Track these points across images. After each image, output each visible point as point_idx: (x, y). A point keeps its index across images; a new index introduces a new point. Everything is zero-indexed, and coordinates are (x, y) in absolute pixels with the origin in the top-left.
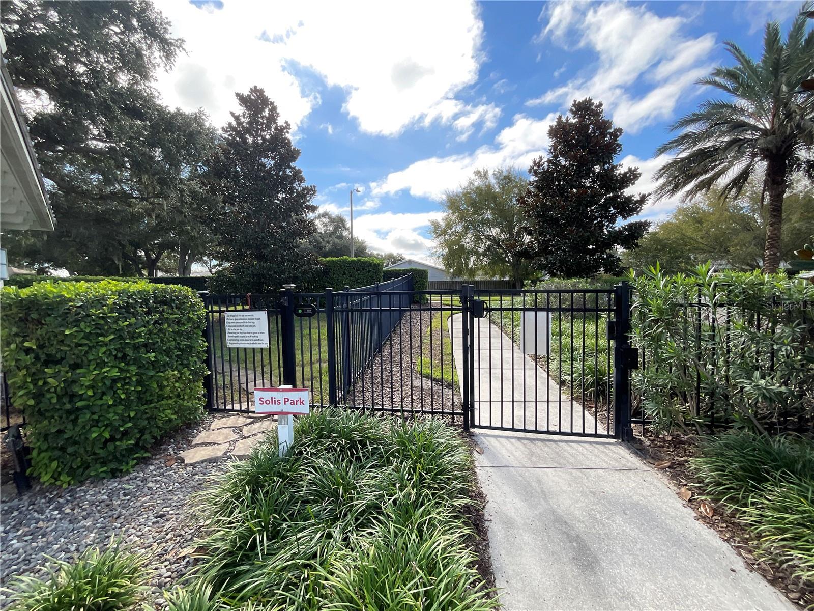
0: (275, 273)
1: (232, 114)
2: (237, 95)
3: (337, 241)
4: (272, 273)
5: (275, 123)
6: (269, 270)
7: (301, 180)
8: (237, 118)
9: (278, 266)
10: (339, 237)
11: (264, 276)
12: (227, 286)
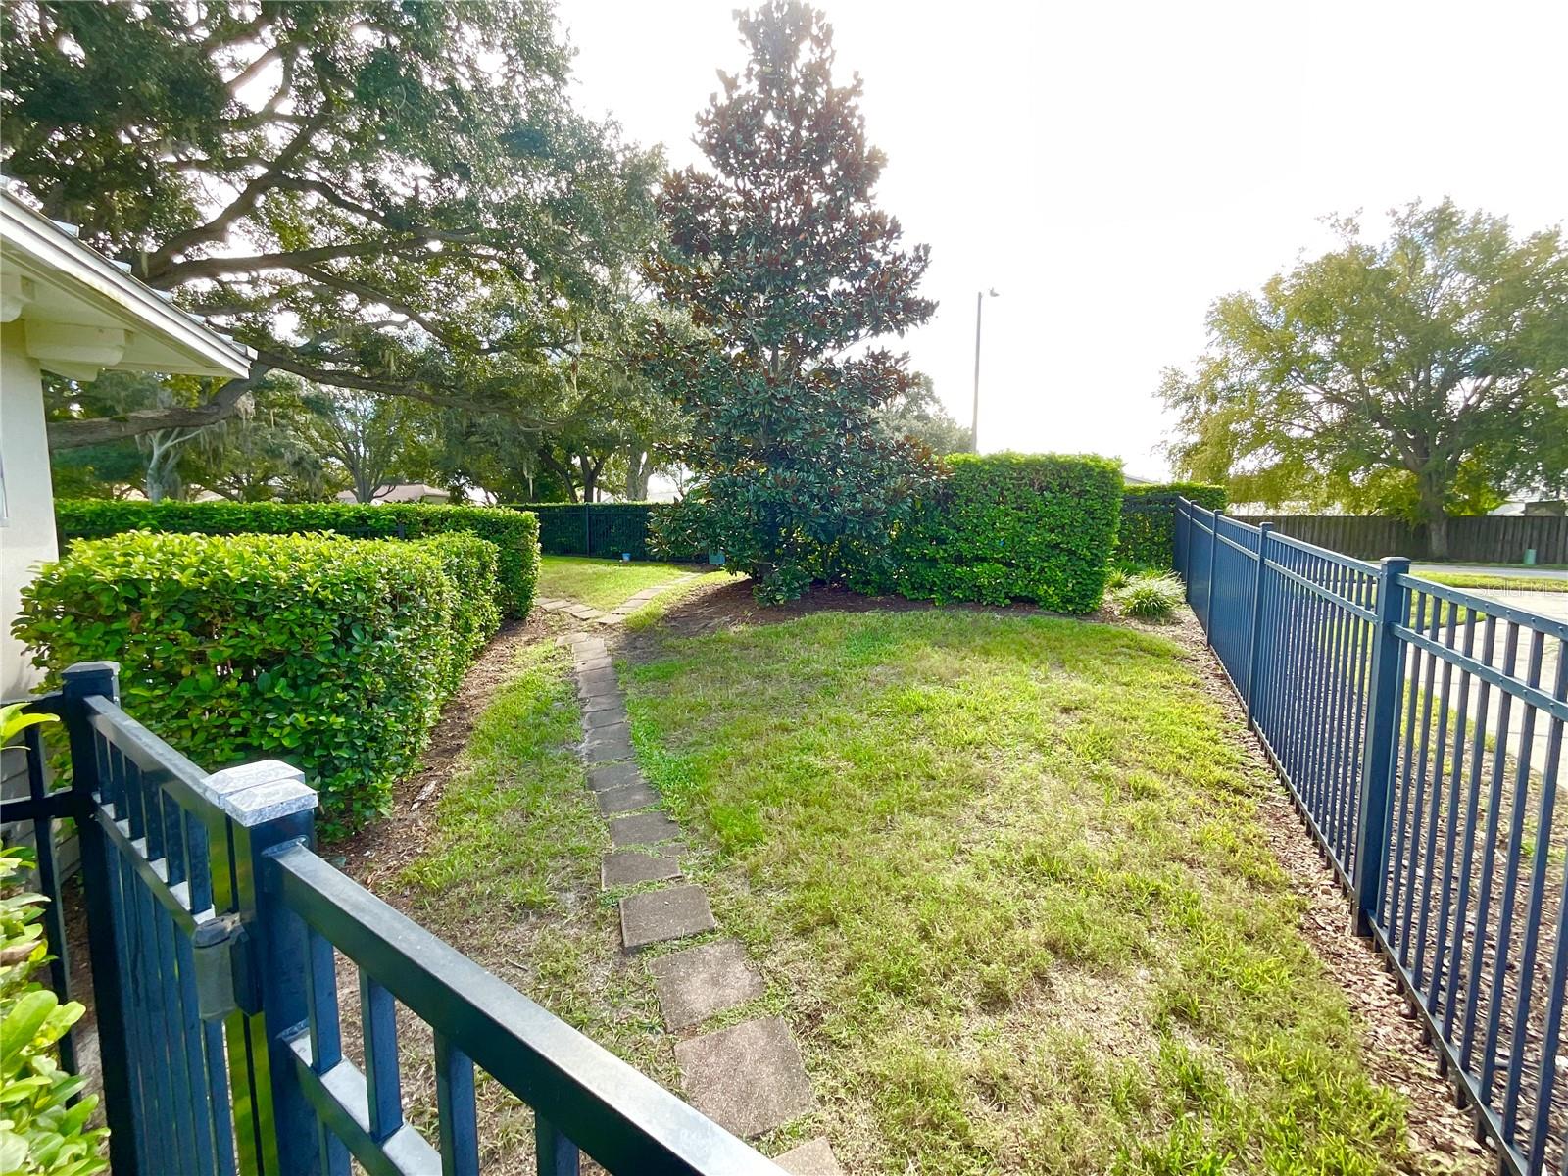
0: (813, 497)
1: (722, 74)
2: (737, 14)
3: (918, 425)
4: (806, 498)
5: (826, 80)
6: (798, 491)
7: (894, 231)
8: (731, 85)
9: (822, 479)
10: (919, 418)
11: (783, 505)
12: (695, 531)
